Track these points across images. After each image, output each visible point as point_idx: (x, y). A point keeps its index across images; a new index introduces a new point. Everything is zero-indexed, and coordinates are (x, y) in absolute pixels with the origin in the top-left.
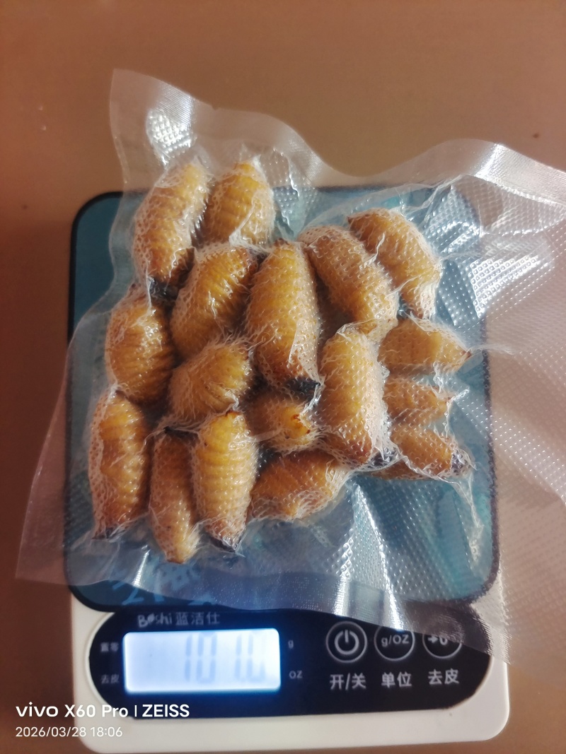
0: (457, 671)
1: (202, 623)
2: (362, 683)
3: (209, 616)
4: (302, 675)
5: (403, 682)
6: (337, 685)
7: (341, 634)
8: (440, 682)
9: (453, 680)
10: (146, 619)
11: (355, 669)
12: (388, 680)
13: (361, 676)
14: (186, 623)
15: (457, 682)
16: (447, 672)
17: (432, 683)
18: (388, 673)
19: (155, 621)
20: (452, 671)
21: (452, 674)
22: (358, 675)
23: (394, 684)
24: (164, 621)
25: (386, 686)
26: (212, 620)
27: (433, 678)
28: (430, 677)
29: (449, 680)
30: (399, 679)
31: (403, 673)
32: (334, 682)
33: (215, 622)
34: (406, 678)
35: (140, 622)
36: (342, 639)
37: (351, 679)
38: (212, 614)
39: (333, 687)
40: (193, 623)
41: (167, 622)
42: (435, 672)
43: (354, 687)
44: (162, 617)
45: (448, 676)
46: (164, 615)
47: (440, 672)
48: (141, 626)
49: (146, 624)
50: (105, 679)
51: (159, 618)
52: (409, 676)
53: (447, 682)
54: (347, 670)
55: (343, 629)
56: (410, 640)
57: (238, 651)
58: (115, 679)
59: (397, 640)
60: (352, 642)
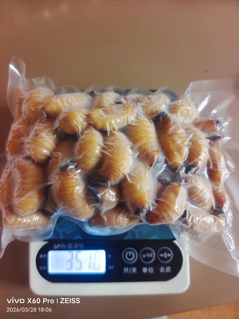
0: (170, 267)
1: (77, 247)
2: (136, 271)
3: (80, 245)
4: (113, 267)
7: (128, 252)
8: (164, 271)
10: (57, 245)
11: (133, 266)
13: (135, 268)
14: (71, 247)
15: (170, 271)
17: (161, 271)
18: (145, 267)
19: (60, 247)
21: (168, 268)
23: (147, 272)
24: (64, 247)
25: (144, 273)
28: (160, 269)
29: (167, 270)
30: (149, 270)
31: (150, 267)
32: (125, 270)
33: (82, 247)
35: (55, 246)
36: (128, 254)
37: (131, 269)
39: (124, 272)
40: (74, 247)
42: (162, 267)
43: (132, 272)
46: (64, 244)
47: (164, 268)
48: (55, 248)
49: (57, 247)
50: (41, 268)
51: (62, 246)
52: (152, 268)
54: (129, 266)
55: (129, 250)
56: (153, 255)
57: (90, 258)
58: (45, 268)
59: (148, 255)
60: (132, 255)
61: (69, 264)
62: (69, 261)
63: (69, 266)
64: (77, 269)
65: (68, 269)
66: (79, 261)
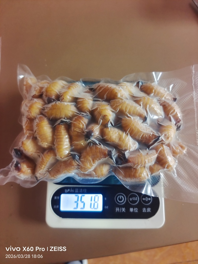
0: (150, 208)
1: (82, 192)
2: (125, 211)
3: (84, 190)
4: (108, 207)
5: (135, 211)
6: (118, 210)
7: (119, 196)
8: (145, 211)
9: (149, 211)
10: (67, 190)
11: (123, 206)
12: (131, 210)
13: (124, 208)
14: (77, 192)
15: (150, 211)
16: (148, 208)
17: (143, 211)
18: (131, 208)
19: (70, 191)
20: (149, 208)
21: (149, 209)
22: (123, 208)
23: (133, 211)
24: (72, 191)
25: (131, 212)
26: (85, 191)
27: (144, 210)
28: (143, 210)
29: (148, 211)
30: (134, 210)
31: (136, 208)
32: (117, 210)
33: (86, 192)
34: (136, 210)
35: (66, 191)
36: (119, 198)
37: (122, 209)
38: (85, 189)
39: (116, 211)
40: (79, 192)
41: (73, 191)
42: (144, 208)
43: (122, 211)
44: (72, 190)
45: (148, 210)
46: (72, 189)
47: (145, 209)
48: (66, 192)
49: (67, 192)
50: (55, 207)
51: (71, 190)
52: (137, 209)
53: (147, 211)
54: (120, 207)
55: (119, 195)
56: (138, 199)
57: (91, 200)
58: (58, 207)
59: (134, 199)
60: (122, 199)
61: (76, 204)
62: (75, 202)
63: (76, 207)
64: (81, 208)
65: (75, 208)
66: (83, 202)
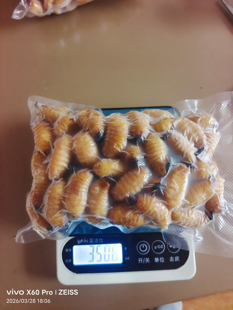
0: (179, 257)
1: (98, 242)
2: (149, 261)
3: (100, 240)
4: (129, 258)
5: (161, 261)
6: (140, 261)
7: (141, 245)
8: (173, 261)
9: (177, 260)
11: (146, 256)
12: (157, 260)
13: (148, 259)
14: (92, 242)
15: (179, 261)
16: (175, 257)
17: (171, 261)
18: (157, 258)
19: (83, 242)
20: (177, 257)
21: (177, 258)
22: (147, 258)
23: (159, 261)
24: (86, 241)
25: (156, 262)
26: (101, 241)
27: (171, 259)
28: (170, 259)
29: (176, 260)
30: (160, 259)
31: (161, 258)
32: (139, 261)
33: (102, 242)
34: (162, 259)
35: (78, 242)
37: (145, 260)
38: (101, 239)
39: (139, 262)
40: (95, 242)
41: (87, 242)
42: (172, 257)
43: (146, 262)
44: (85, 240)
45: (176, 258)
46: (86, 239)
47: (173, 257)
48: (78, 243)
49: (80, 242)
50: (67, 261)
52: (163, 258)
53: (175, 261)
54: (144, 257)
55: (142, 243)
56: (163, 246)
57: (109, 251)
58: (70, 261)
59: (159, 247)
60: (145, 247)
61: (91, 256)
62: (91, 254)
63: (91, 259)
64: (98, 261)
65: (90, 261)
66: (99, 254)
